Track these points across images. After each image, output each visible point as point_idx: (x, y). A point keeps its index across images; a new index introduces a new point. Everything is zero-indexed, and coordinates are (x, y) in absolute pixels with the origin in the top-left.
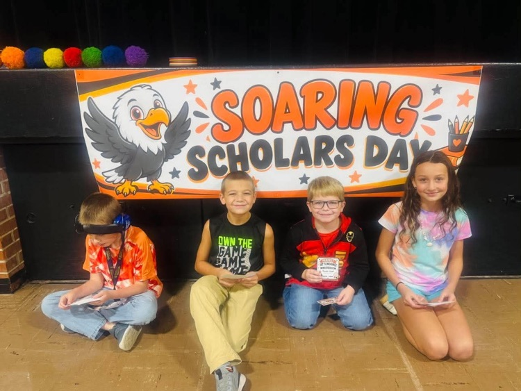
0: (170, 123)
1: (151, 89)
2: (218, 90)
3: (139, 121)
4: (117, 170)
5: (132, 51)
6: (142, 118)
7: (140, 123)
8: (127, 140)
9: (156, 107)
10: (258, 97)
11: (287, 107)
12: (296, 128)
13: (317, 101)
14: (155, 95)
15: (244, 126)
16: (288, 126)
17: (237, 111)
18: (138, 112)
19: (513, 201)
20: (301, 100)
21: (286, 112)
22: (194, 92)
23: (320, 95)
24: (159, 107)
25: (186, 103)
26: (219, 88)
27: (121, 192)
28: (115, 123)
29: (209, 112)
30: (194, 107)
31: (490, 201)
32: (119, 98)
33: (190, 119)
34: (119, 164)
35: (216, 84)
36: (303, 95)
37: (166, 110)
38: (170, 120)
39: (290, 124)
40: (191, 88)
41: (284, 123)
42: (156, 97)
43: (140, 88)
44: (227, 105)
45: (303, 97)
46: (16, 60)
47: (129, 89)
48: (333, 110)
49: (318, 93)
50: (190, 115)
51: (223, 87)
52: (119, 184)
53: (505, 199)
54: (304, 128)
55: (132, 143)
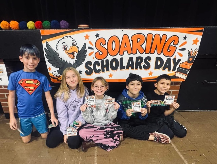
0: (78, 52)
1: (71, 38)
2: (98, 38)
3: (66, 51)
4: (58, 71)
5: (63, 23)
6: (67, 50)
7: (67, 52)
8: (61, 59)
9: (73, 45)
10: (114, 41)
11: (126, 45)
12: (129, 53)
13: (138, 42)
14: (73, 40)
15: (108, 52)
16: (126, 53)
17: (105, 46)
18: (66, 47)
19: (206, 83)
20: (131, 42)
21: (125, 47)
22: (88, 39)
23: (139, 40)
24: (74, 45)
25: (85, 43)
26: (98, 37)
27: (59, 79)
28: (57, 52)
29: (94, 47)
30: (88, 45)
31: (197, 82)
32: (58, 42)
33: (86, 50)
34: (58, 69)
35: (97, 35)
36: (132, 40)
37: (77, 46)
38: (78, 51)
39: (127, 52)
40: (87, 37)
41: (124, 51)
42: (73, 41)
43: (67, 37)
44: (101, 44)
45: (132, 41)
46: (16, 26)
47: (62, 38)
48: (144, 46)
49: (138, 39)
50: (87, 48)
51: (100, 36)
52: (58, 77)
53: (203, 82)
54: (132, 53)
55: (64, 60)
